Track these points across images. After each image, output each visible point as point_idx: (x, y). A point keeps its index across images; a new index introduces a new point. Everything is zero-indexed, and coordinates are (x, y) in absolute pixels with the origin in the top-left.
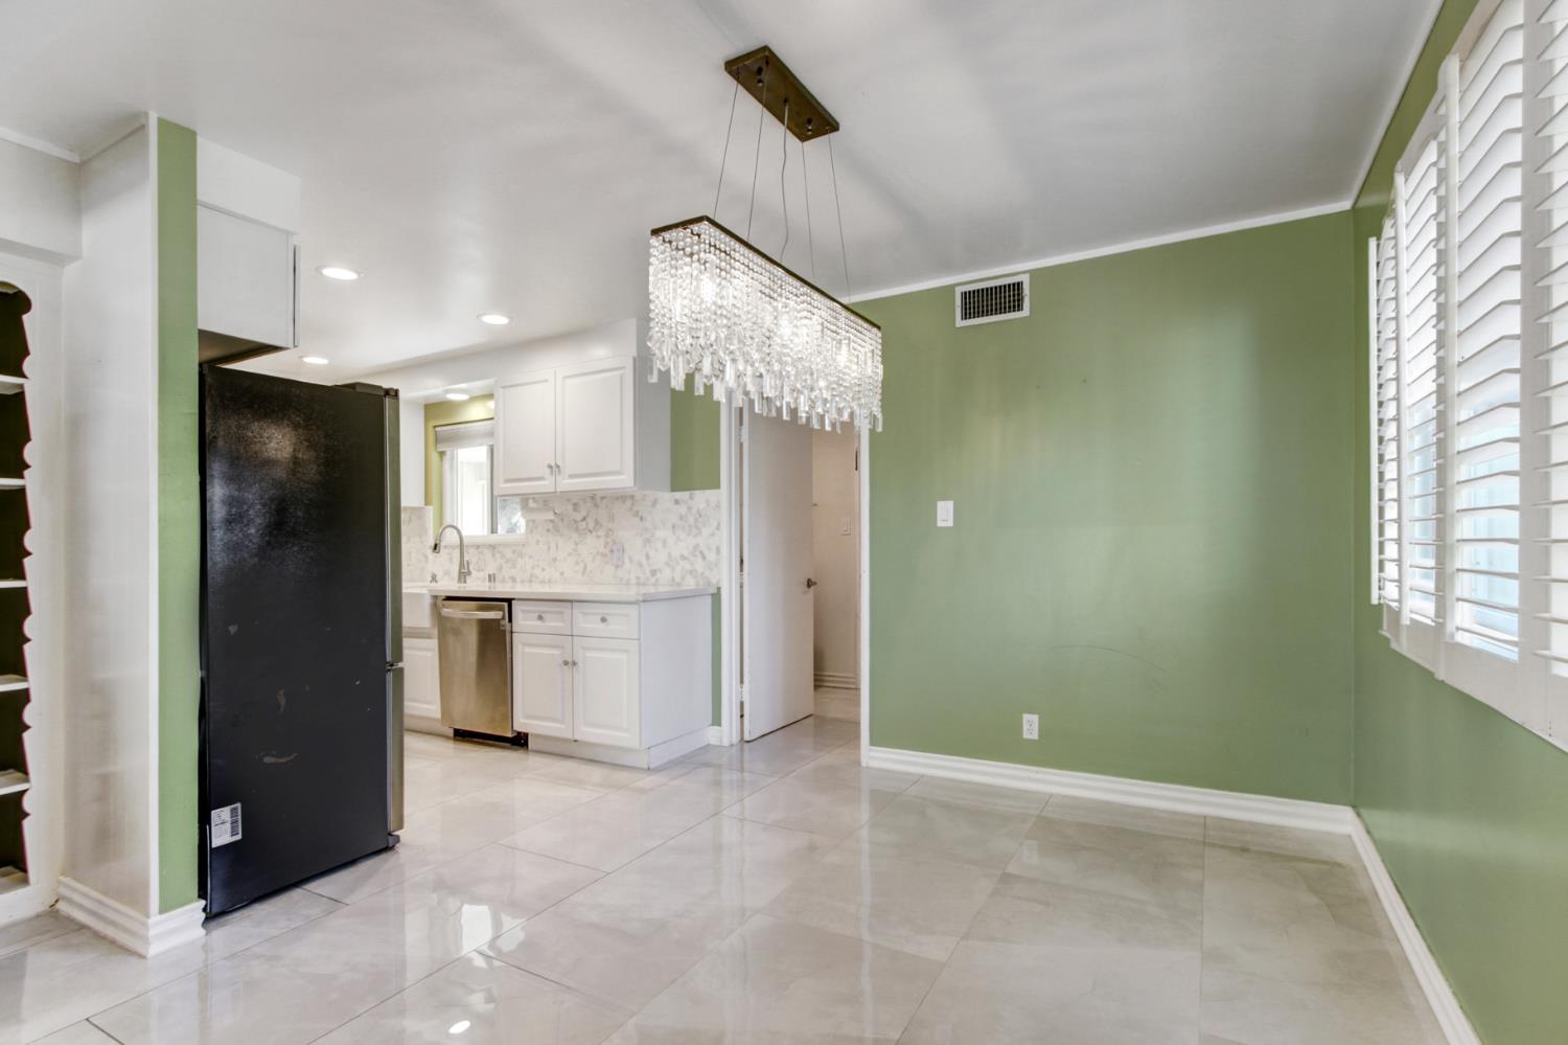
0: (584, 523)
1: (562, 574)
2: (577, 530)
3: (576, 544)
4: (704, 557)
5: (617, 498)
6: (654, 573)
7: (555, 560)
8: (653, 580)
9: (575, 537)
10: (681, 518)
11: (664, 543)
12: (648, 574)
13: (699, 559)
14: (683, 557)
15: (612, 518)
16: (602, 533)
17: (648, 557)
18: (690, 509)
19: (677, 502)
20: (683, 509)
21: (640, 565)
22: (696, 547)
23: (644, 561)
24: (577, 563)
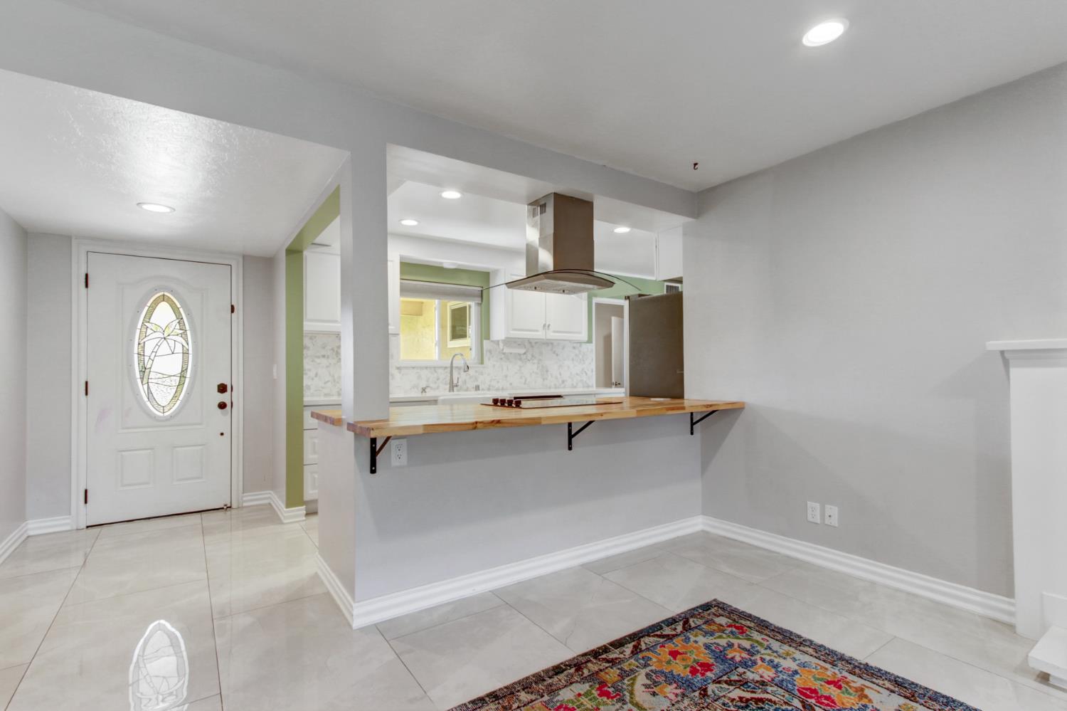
0: (525, 356)
1: (511, 384)
2: (520, 359)
3: (520, 367)
4: (586, 374)
5: (544, 344)
6: (563, 382)
7: (506, 376)
8: (563, 385)
9: (519, 363)
10: (576, 355)
11: (569, 367)
12: (561, 382)
13: (584, 374)
14: (577, 374)
15: (541, 353)
16: (536, 361)
17: (560, 374)
18: (580, 351)
19: (574, 348)
20: (577, 351)
21: (557, 378)
22: (583, 369)
23: (559, 376)
24: (521, 378)
